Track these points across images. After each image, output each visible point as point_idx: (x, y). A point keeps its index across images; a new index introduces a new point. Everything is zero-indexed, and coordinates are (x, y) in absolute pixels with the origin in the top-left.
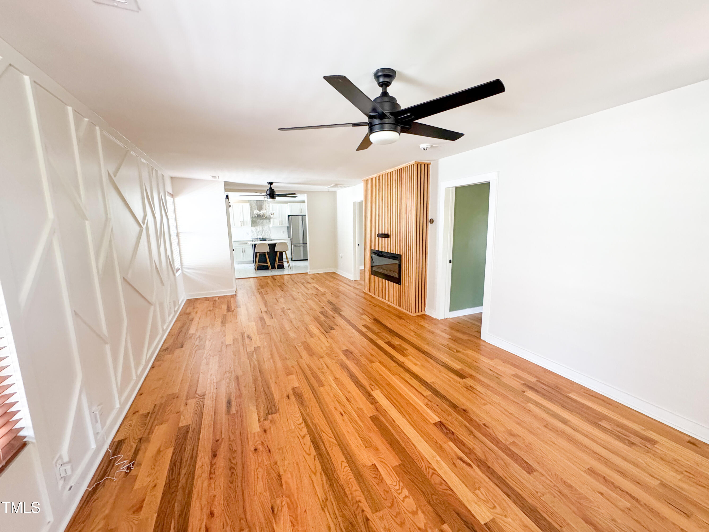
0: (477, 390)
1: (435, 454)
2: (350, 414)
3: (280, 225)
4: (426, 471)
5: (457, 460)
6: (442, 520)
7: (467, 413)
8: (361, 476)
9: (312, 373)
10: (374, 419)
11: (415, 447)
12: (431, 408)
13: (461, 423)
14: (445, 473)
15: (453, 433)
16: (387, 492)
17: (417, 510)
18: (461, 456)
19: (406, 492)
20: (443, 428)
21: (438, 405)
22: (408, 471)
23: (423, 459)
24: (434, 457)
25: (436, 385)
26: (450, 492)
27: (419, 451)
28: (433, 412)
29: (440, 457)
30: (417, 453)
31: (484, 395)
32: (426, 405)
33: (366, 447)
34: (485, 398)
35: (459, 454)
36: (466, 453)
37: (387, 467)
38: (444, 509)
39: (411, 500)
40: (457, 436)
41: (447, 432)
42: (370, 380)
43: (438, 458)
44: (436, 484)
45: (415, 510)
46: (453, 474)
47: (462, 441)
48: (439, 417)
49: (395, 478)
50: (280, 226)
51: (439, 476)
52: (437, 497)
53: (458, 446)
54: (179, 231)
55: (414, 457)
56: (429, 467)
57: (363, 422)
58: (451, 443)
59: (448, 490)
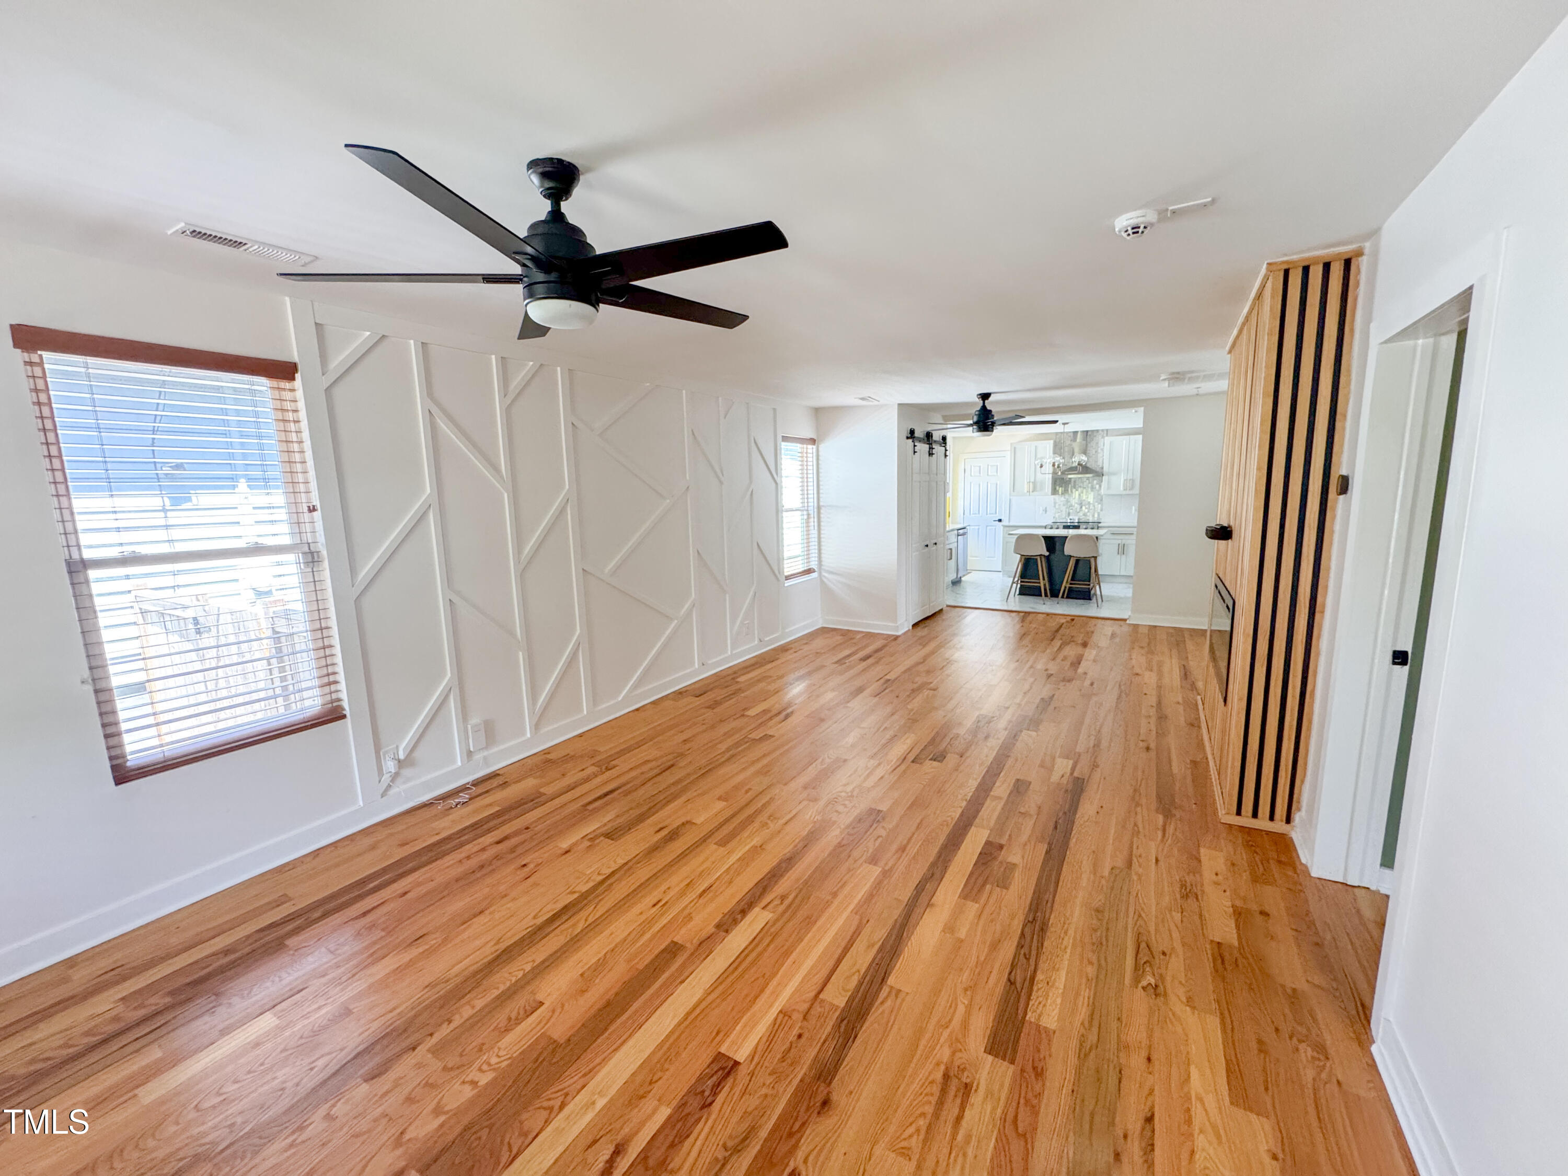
0: (962, 1109)
1: (613, 1091)
2: (662, 915)
3: (1125, 490)
4: (552, 1093)
5: (611, 1141)
6: (428, 1166)
7: (819, 1113)
8: (509, 998)
9: (750, 816)
10: (673, 950)
11: (616, 1050)
12: (776, 1028)
13: (761, 1111)
14: (559, 1131)
15: (707, 1105)
16: (480, 1050)
17: (447, 1112)
18: (630, 1150)
19: (484, 1079)
20: (715, 1078)
21: (800, 1036)
22: (542, 1062)
23: (585, 1075)
24: (601, 1094)
25: (889, 1003)
26: (504, 1160)
27: (611, 1058)
28: (764, 1039)
29: (607, 1107)
30: (598, 1061)
31: (954, 1137)
32: (785, 1013)
33: (582, 975)
34: (940, 1146)
35: (633, 1143)
36: (646, 1158)
37: (542, 1025)
38: (457, 1162)
39: (468, 1092)
40: (700, 1119)
41: (703, 1092)
42: (797, 890)
43: (601, 1103)
44: (521, 1123)
45: (446, 1109)
46: (561, 1149)
47: (688, 1136)
48: (752, 1057)
49: (515, 1048)
50: (1128, 492)
51: (547, 1122)
52: (484, 1138)
53: (667, 1131)
54: (821, 504)
55: (589, 1055)
56: (567, 1095)
57: (650, 940)
58: (665, 1112)
59: (511, 1151)
